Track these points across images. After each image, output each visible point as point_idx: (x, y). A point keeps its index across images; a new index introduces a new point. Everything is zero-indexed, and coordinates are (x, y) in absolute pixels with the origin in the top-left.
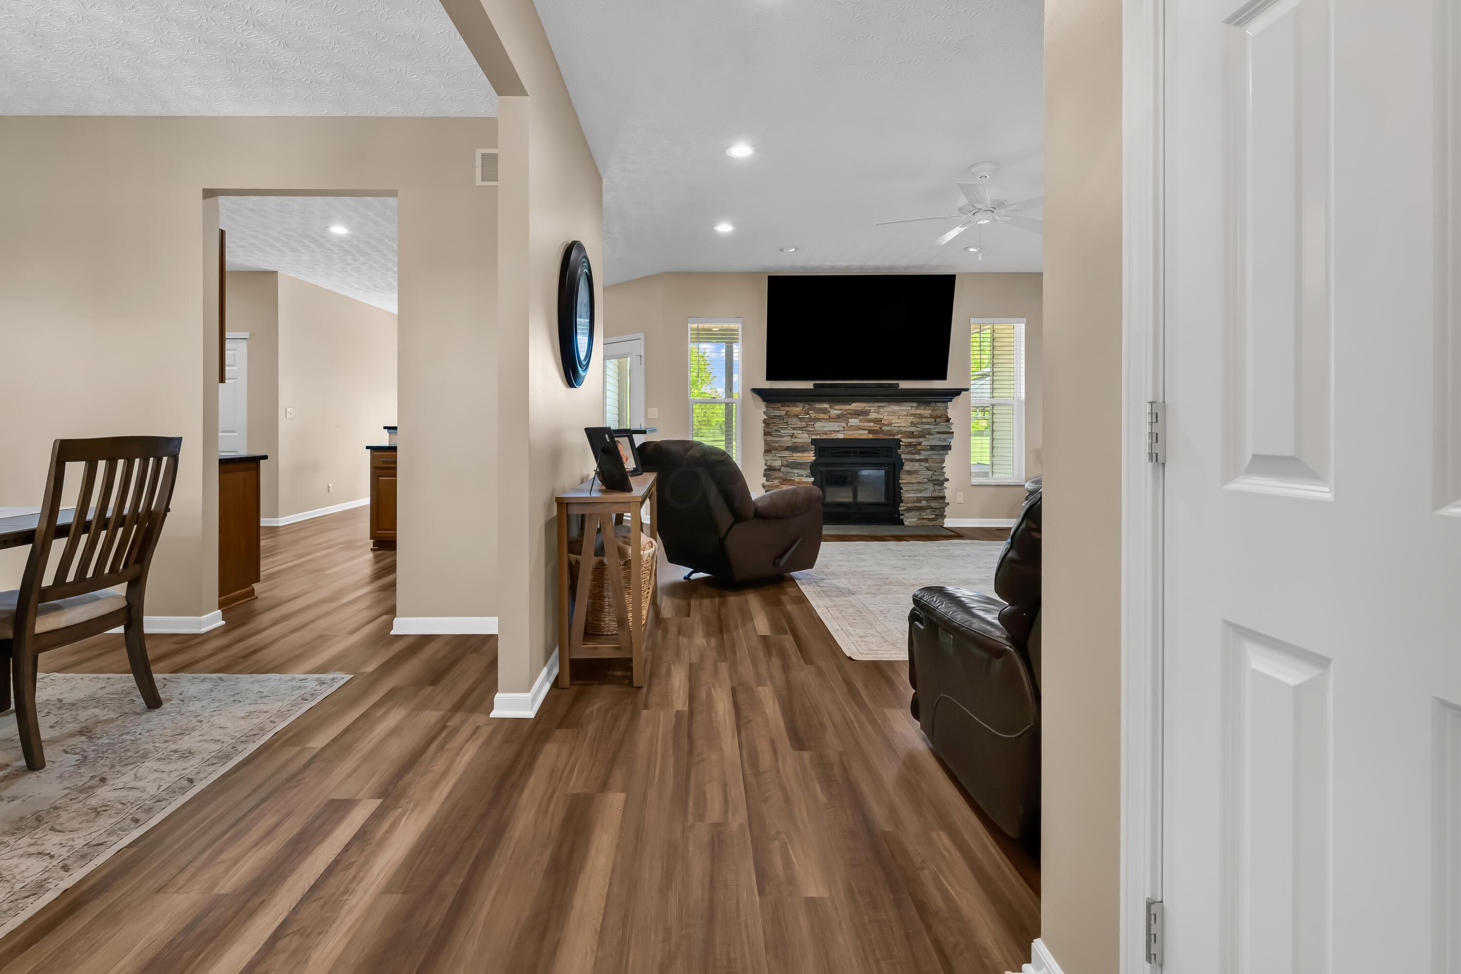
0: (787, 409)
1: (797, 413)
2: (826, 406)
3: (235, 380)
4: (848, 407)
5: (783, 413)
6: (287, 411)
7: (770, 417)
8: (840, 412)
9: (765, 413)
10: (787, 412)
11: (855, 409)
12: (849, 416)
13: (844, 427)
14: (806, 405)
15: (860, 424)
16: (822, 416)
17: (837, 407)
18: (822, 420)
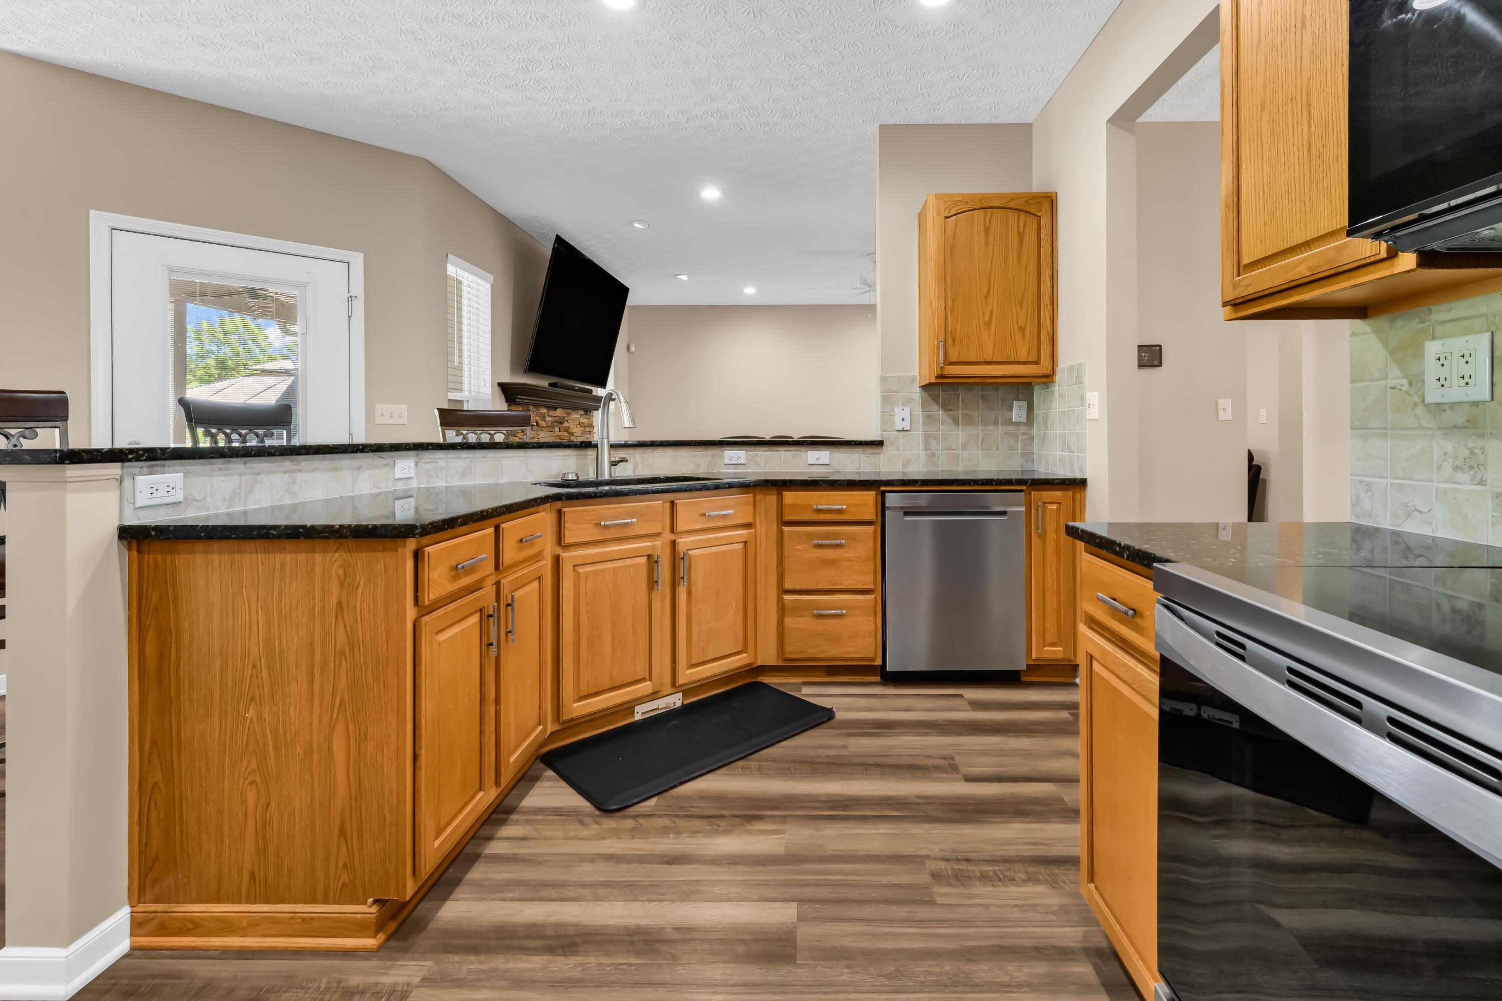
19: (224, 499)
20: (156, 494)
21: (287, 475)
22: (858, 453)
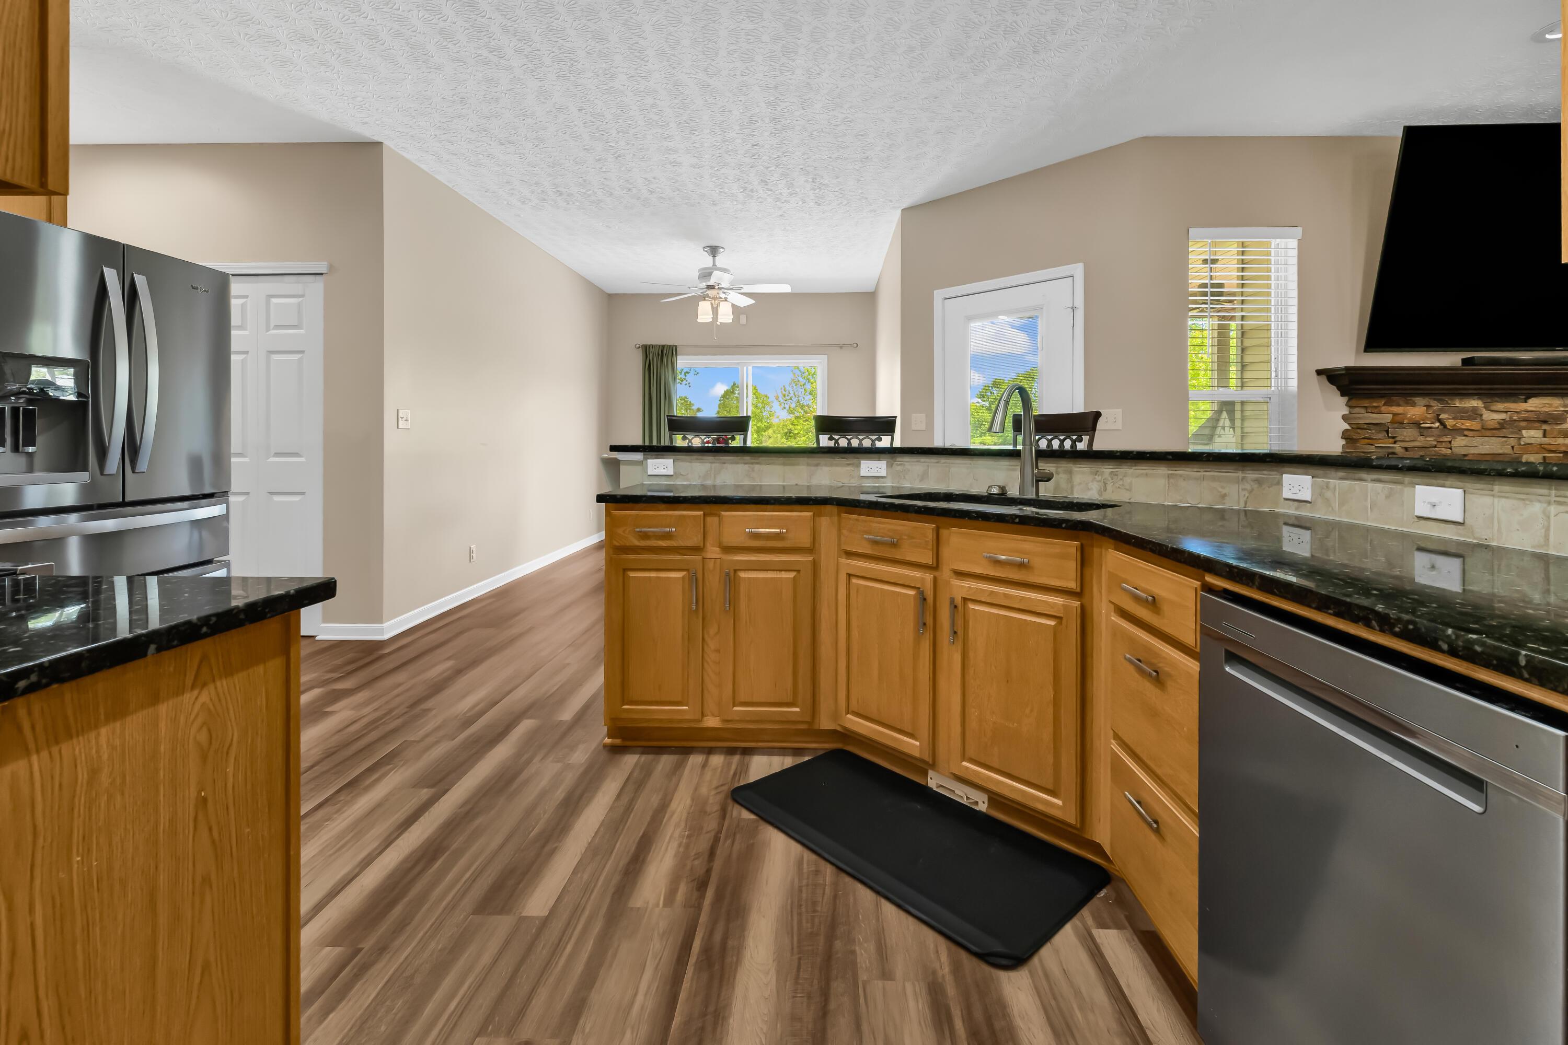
0: (1395, 409)
1: (1417, 418)
2: (1475, 403)
3: (300, 356)
4: (1522, 406)
5: (1386, 418)
6: (401, 415)
7: (1356, 427)
8: (1503, 416)
9: (1345, 418)
10: (1394, 415)
11: (1538, 409)
12: (1523, 424)
13: (1513, 447)
14: (1433, 403)
15: (1546, 440)
16: (1468, 424)
17: (1500, 406)
18: (1466, 433)
19: (700, 476)
20: (657, 469)
21: (747, 465)
22: (1540, 501)
